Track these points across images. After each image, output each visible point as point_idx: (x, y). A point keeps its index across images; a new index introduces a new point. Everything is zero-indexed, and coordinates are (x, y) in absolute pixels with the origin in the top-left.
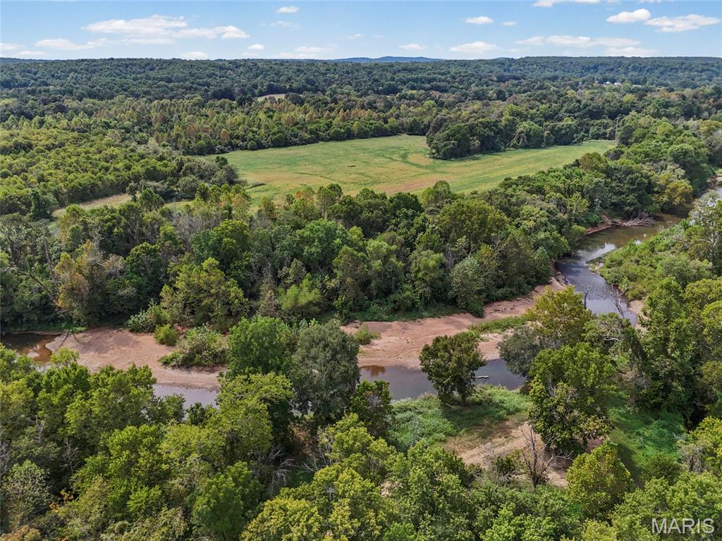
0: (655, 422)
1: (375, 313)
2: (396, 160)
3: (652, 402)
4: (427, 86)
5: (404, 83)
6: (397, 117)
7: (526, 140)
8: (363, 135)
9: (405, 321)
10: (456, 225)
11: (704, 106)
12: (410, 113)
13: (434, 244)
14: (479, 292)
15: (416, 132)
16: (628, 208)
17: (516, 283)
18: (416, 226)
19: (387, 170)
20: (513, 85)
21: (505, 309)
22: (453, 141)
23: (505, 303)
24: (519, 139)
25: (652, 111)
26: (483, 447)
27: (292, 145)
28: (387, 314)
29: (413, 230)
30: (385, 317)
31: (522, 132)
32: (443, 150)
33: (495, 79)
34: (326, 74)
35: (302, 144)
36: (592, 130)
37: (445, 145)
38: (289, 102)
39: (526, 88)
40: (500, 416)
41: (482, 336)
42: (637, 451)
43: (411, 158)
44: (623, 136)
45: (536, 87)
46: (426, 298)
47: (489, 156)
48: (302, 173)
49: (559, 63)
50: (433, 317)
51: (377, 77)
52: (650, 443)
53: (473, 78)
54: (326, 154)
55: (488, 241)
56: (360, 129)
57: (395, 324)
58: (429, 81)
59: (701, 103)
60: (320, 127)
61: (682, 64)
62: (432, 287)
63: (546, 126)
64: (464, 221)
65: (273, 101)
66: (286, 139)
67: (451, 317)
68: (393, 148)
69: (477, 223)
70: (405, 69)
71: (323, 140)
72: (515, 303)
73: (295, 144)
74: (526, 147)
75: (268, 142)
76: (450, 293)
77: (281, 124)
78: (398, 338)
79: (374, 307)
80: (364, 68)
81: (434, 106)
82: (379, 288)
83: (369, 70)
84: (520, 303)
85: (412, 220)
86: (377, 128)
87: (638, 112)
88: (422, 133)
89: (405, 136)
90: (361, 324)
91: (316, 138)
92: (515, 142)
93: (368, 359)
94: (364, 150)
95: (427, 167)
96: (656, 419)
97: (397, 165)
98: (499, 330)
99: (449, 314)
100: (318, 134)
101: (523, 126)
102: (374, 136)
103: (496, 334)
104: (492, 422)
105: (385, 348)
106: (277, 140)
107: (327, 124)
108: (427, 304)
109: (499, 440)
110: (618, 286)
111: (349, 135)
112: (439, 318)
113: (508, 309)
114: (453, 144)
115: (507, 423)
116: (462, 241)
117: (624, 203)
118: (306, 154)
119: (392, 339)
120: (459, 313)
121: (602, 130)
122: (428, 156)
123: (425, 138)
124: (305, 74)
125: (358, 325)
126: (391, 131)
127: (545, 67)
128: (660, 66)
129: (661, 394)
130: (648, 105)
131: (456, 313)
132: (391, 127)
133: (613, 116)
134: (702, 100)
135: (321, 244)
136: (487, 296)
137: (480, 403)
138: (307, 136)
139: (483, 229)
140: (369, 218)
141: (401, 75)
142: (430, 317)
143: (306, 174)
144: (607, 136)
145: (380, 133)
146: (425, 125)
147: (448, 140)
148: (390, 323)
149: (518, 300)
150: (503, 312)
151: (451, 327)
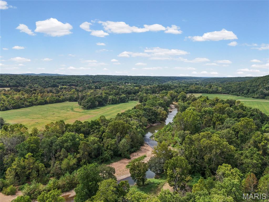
0: (195, 177)
2: (69, 111)
3: (192, 171)
4: (69, 84)
5: (59, 83)
6: (63, 95)
7: (112, 102)
8: (51, 102)
11: (157, 90)
12: (67, 94)
13: (110, 136)
14: (127, 151)
15: (72, 100)
16: (153, 120)
18: (101, 131)
19: (68, 114)
20: (99, 84)
21: (136, 155)
22: (90, 103)
23: (134, 153)
24: (110, 101)
25: (144, 92)
27: (22, 108)
29: (101, 133)
31: (110, 99)
32: (87, 106)
33: (91, 82)
34: (24, 80)
35: (26, 107)
36: (130, 98)
37: (87, 105)
38: (13, 91)
39: (103, 85)
40: (156, 186)
43: (75, 109)
44: (140, 99)
45: (107, 85)
46: (112, 155)
47: (102, 107)
48: (33, 118)
49: (110, 77)
51: (48, 81)
53: (84, 82)
54: (39, 110)
56: (50, 100)
58: (69, 83)
59: (155, 89)
60: (33, 100)
61: (145, 78)
62: (113, 151)
63: (117, 97)
65: (5, 91)
66: (19, 105)
67: (121, 161)
68: (66, 106)
70: (58, 78)
71: (35, 105)
72: (138, 153)
73: (23, 107)
74: (112, 104)
75: (10, 107)
76: (119, 152)
77: (14, 100)
80: (41, 78)
81: (75, 91)
82: (95, 155)
83: (43, 79)
85: (99, 129)
86: (57, 99)
87: (141, 92)
88: (75, 101)
89: (68, 102)
91: (32, 104)
92: (109, 102)
94: (55, 108)
95: (82, 112)
97: (71, 112)
100: (33, 103)
101: (110, 97)
102: (56, 102)
104: (155, 189)
106: (15, 106)
107: (36, 99)
108: (112, 158)
111: (46, 103)
114: (90, 104)
115: (159, 188)
116: (118, 134)
117: (152, 119)
118: (30, 111)
120: (123, 159)
121: (133, 98)
122: (81, 109)
123: (77, 102)
124: (15, 80)
126: (62, 101)
127: (105, 78)
128: (139, 79)
129: (194, 168)
130: (143, 90)
131: (122, 159)
132: (62, 99)
133: (134, 93)
134: (156, 88)
135: (71, 142)
136: (130, 151)
137: (148, 184)
138: (28, 104)
141: (57, 80)
142: (114, 162)
143: (35, 118)
144: (135, 99)
145: (58, 101)
146: (75, 98)
147: (88, 103)
150: (135, 156)
151: (123, 164)
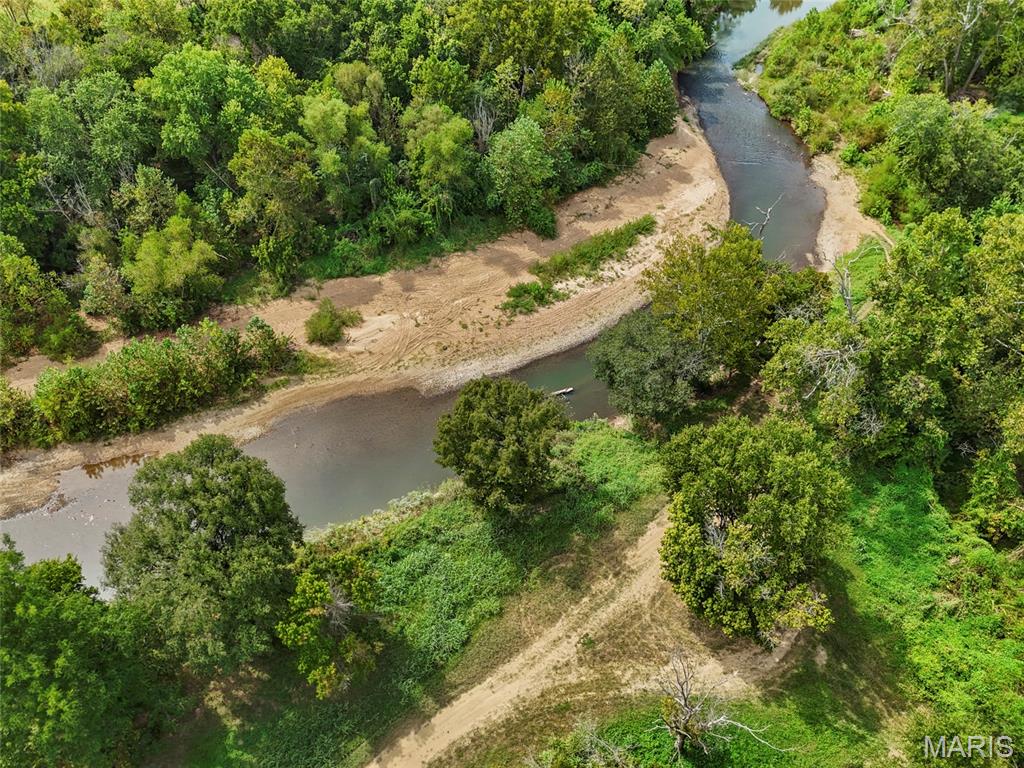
0: (884, 490)
1: (345, 259)
9: (408, 269)
10: (490, 33)
13: (448, 86)
14: (547, 184)
17: (613, 148)
18: (408, 38)
21: (595, 210)
26: (575, 610)
28: (371, 255)
29: (402, 51)
30: (368, 264)
41: (557, 287)
42: (856, 571)
46: (444, 214)
50: (461, 249)
52: (877, 545)
55: (559, 69)
57: (387, 279)
62: (453, 189)
64: (505, 22)
67: (496, 247)
69: (532, 25)
72: (613, 190)
76: (492, 197)
78: (395, 317)
79: (343, 245)
82: (345, 205)
84: (622, 189)
85: (397, 21)
90: (320, 288)
93: (340, 380)
96: (884, 483)
98: (586, 268)
99: (493, 239)
103: (581, 279)
105: (374, 348)
108: (447, 224)
109: (605, 583)
110: (790, 121)
112: (474, 250)
113: (601, 209)
115: (616, 535)
116: (506, 70)
119: (387, 320)
120: (511, 234)
125: (314, 291)
131: (506, 233)
135: (196, 120)
136: (561, 189)
139: (545, 39)
140: (301, 27)
142: (456, 250)
148: (378, 279)
149: (618, 184)
150: (592, 217)
151: (498, 271)
